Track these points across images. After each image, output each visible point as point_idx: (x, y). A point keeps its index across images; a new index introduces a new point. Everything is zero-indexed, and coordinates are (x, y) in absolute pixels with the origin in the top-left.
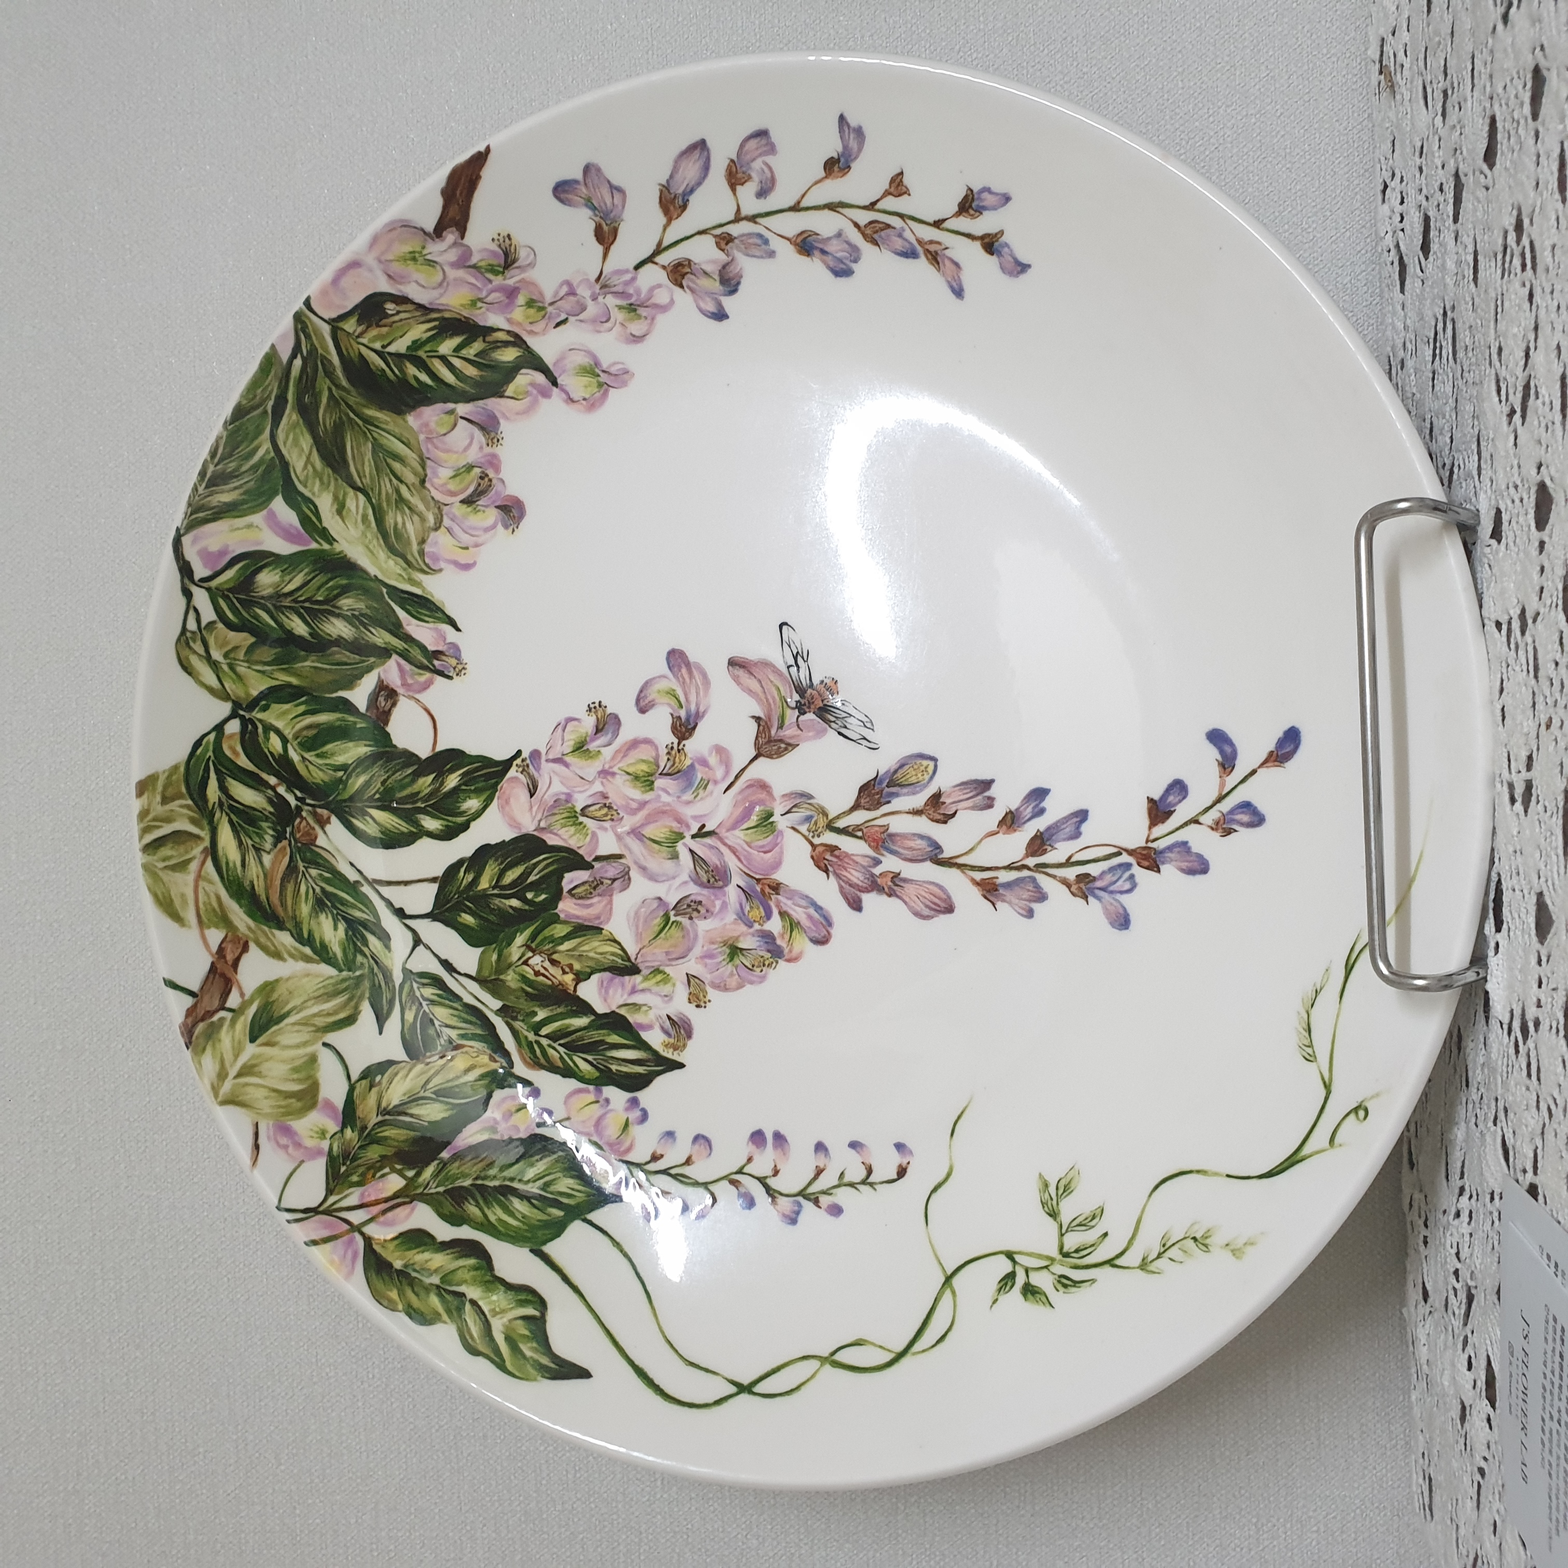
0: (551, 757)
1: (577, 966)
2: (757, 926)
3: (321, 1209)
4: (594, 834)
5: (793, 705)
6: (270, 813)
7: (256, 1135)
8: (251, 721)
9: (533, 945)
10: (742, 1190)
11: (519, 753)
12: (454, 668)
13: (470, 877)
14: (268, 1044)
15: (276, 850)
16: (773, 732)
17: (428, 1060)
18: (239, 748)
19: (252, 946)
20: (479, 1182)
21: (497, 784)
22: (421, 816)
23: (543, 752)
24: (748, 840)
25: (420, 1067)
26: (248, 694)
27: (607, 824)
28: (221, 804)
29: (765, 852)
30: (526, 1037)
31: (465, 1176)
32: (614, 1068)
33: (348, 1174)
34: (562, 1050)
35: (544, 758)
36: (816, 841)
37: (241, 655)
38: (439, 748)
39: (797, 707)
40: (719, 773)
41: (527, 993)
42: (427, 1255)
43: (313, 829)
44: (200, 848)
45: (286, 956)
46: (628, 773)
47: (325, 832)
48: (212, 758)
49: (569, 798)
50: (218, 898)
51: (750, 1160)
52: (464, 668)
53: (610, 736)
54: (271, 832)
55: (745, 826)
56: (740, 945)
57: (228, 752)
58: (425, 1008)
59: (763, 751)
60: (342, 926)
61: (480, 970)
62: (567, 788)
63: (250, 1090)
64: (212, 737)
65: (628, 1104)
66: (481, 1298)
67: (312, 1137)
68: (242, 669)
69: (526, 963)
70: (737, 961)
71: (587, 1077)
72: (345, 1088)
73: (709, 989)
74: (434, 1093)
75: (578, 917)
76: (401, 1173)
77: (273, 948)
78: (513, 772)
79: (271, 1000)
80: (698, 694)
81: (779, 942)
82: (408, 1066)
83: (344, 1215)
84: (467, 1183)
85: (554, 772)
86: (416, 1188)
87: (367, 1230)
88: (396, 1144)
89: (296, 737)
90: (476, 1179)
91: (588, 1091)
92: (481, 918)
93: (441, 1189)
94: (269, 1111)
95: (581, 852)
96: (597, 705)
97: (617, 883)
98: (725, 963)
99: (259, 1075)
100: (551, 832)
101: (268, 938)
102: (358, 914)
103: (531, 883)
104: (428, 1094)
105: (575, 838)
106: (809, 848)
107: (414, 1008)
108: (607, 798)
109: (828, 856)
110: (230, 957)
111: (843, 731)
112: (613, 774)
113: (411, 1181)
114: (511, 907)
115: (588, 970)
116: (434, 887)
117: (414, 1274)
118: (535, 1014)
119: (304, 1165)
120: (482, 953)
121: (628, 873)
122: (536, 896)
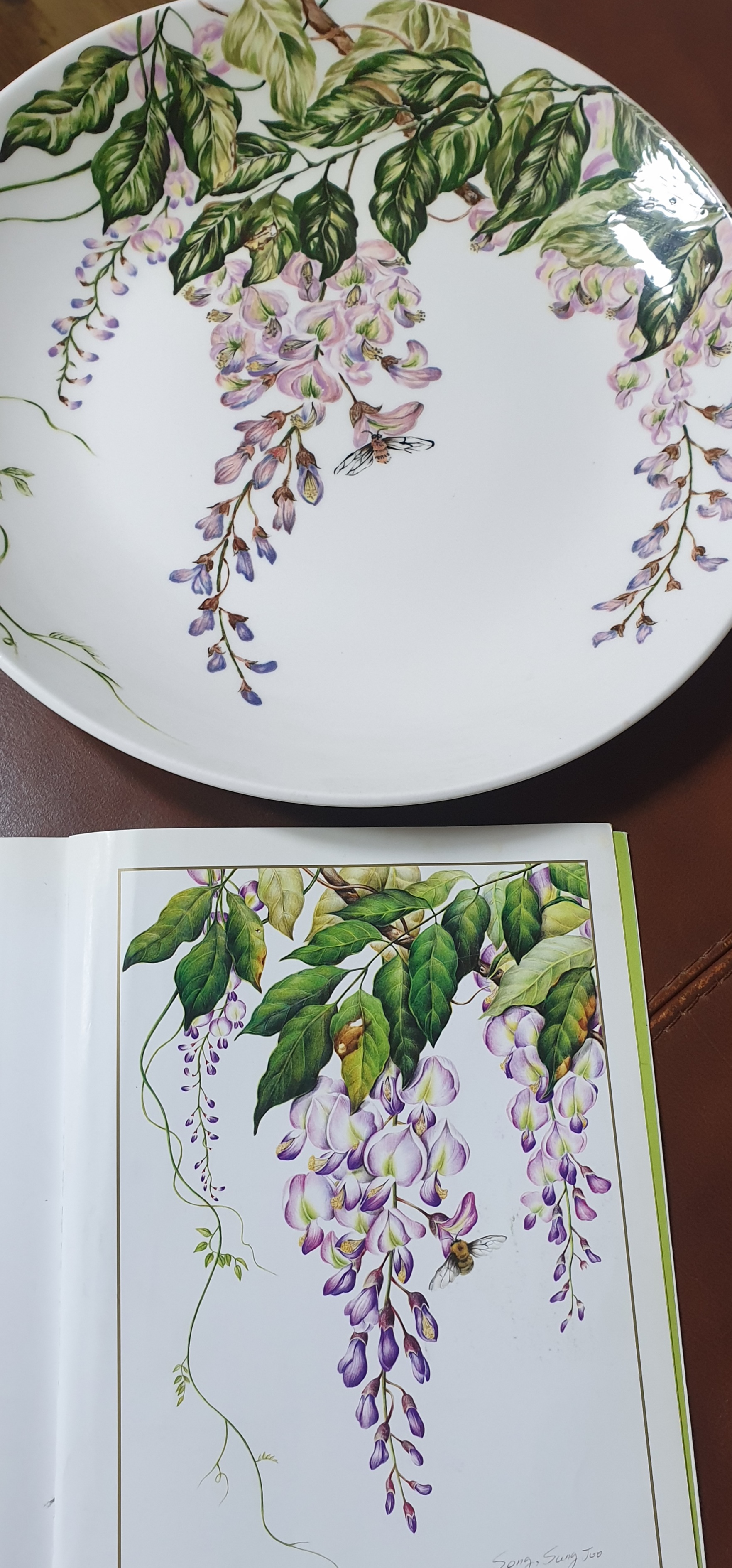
0: (400, 281)
1: (260, 252)
2: (247, 364)
3: (160, 36)
4: (341, 289)
6: (423, 100)
7: (220, 13)
8: (484, 106)
9: (283, 232)
10: (85, 303)
11: (409, 262)
12: (477, 244)
13: (341, 209)
14: (276, 43)
15: (398, 95)
16: (367, 415)
17: (233, 145)
18: (469, 92)
19: (342, 57)
20: (145, 146)
21: (395, 244)
22: (390, 194)
23: (405, 277)
24: (304, 377)
25: (230, 138)
26: (502, 109)
27: (344, 298)
28: (437, 68)
29: (292, 385)
30: (226, 209)
31: (152, 138)
32: (189, 254)
33: (177, 64)
34: (211, 227)
35: (401, 276)
36: (289, 417)
37: (528, 112)
38: (430, 219)
39: (378, 434)
40: (353, 375)
41: (254, 219)
42: (109, 93)
43: (404, 124)
44: (414, 45)
45: (329, 77)
46: (372, 321)
47: (399, 131)
48: (468, 72)
49: (370, 282)
50: (379, 45)
51: (102, 314)
52: (475, 250)
53: (401, 318)
54: (411, 95)
55: (313, 379)
56: (238, 351)
57: (469, 84)
58: (267, 155)
59: (358, 406)
60: (337, 121)
61: (280, 196)
62: (377, 283)
63: (251, 19)
64: (482, 76)
65: (162, 255)
66: (70, 116)
67: (208, 49)
68: (519, 110)
69: (274, 224)
70: (229, 345)
71: (189, 236)
72: (232, 84)
73: (217, 324)
74: (211, 140)
75: (292, 262)
76: (167, 98)
77: (336, 70)
78: (398, 255)
79: (304, 58)
80: (408, 379)
81: (232, 374)
82: (233, 131)
83: (151, 50)
84: (147, 139)
85: (389, 279)
86: (154, 104)
87: (137, 60)
88: (187, 103)
89: (466, 132)
90: (148, 146)
91: (180, 234)
92: (313, 207)
93: (148, 121)
94: (233, 27)
95: (333, 277)
96: (423, 317)
97: (305, 292)
98: (231, 338)
99: (258, 30)
100: (351, 265)
101: (343, 70)
102: (341, 134)
103: (323, 244)
104: (211, 136)
105: (343, 277)
106: (286, 412)
107: (269, 148)
108: (362, 303)
109: (276, 421)
110: (339, 39)
111: (353, 457)
112: (375, 312)
113: (159, 103)
114: (313, 227)
115: (256, 258)
116: (342, 186)
117: (99, 79)
118: (240, 219)
119: (191, 36)
120: (290, 202)
121: (309, 300)
122: (314, 243)
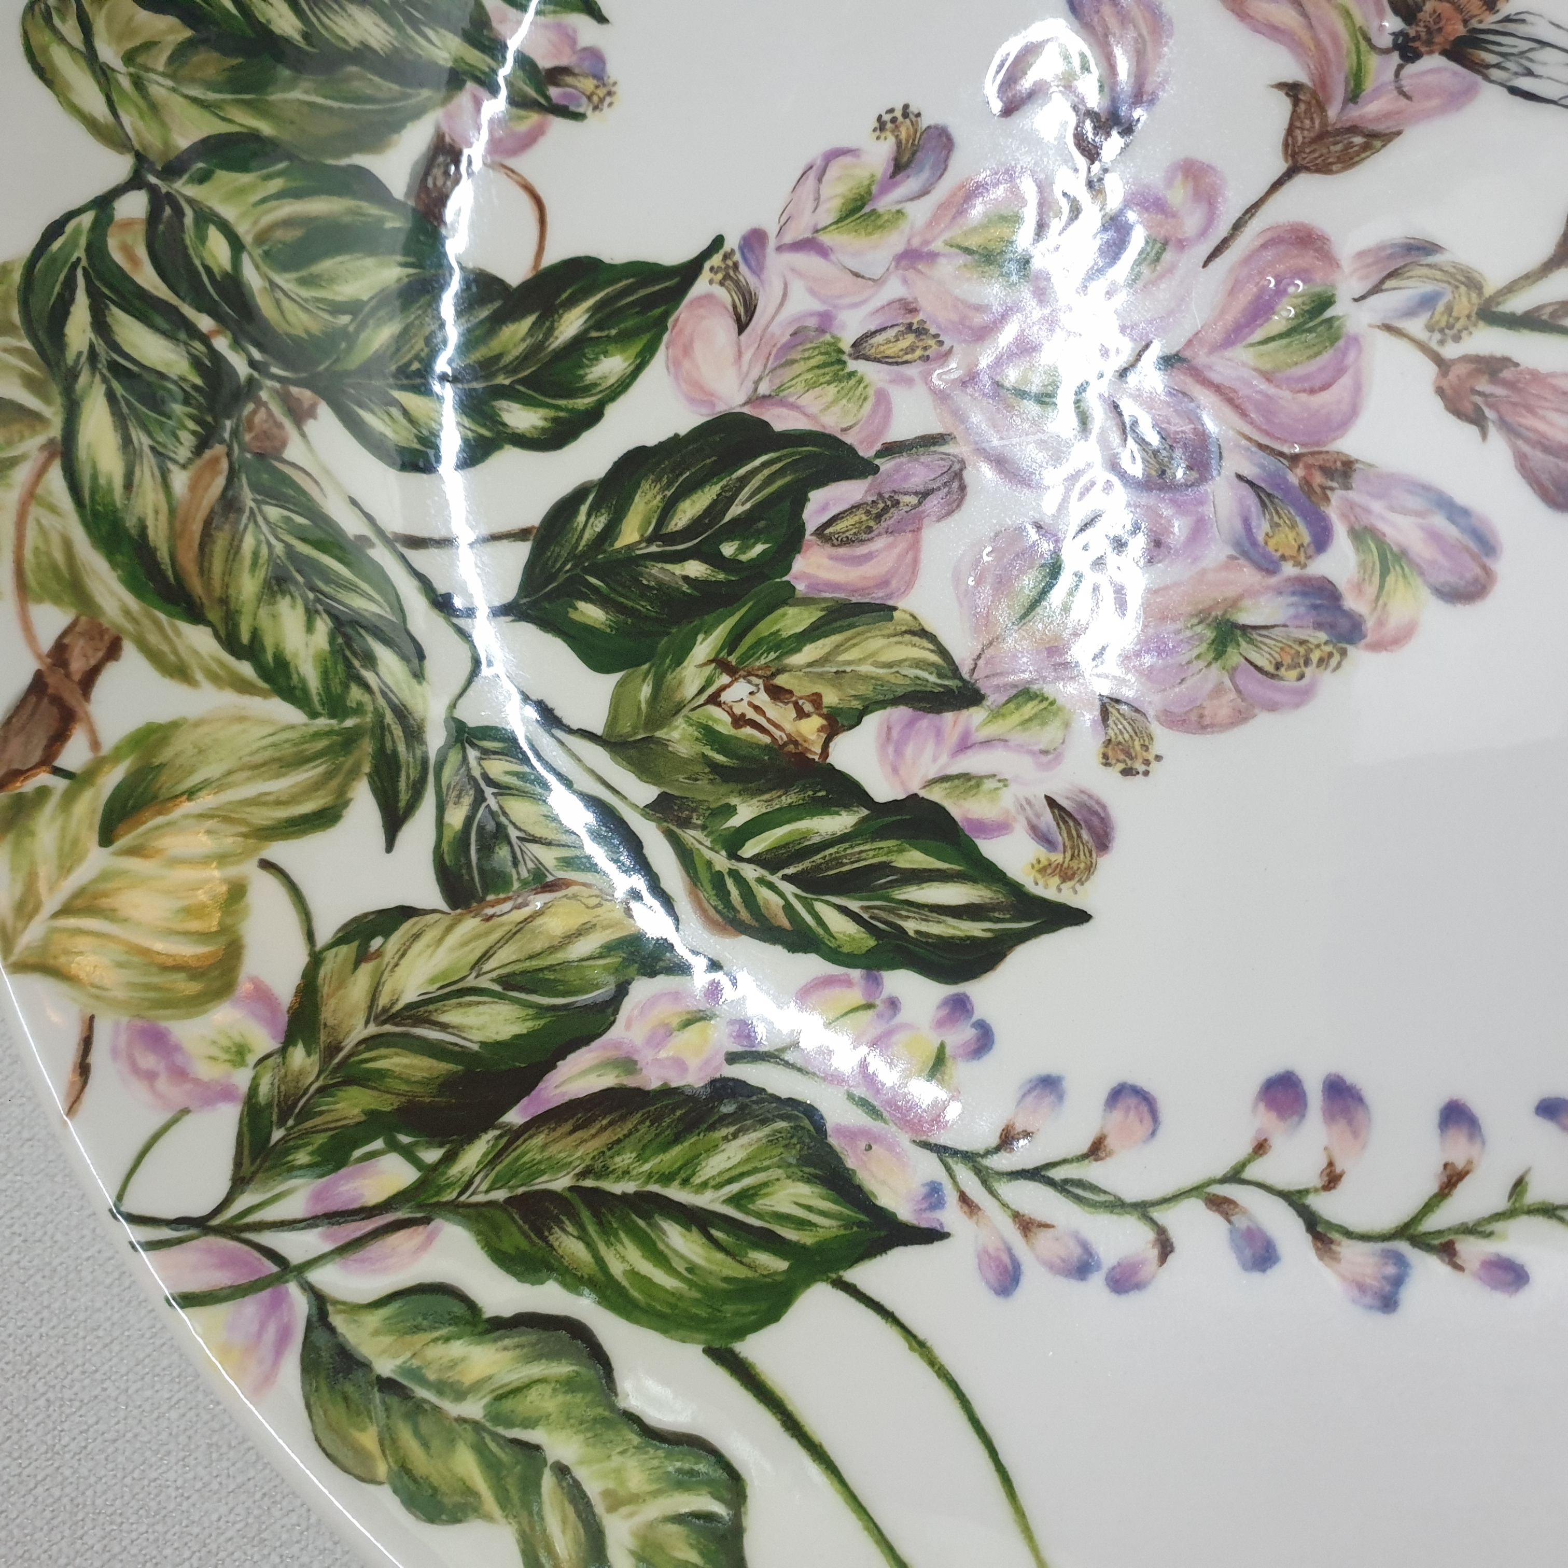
0: (788, 238)
1: (831, 698)
2: (1289, 570)
3: (215, 1222)
4: (882, 398)
5: (1385, 41)
6: (195, 387)
7: (87, 1043)
8: (171, 199)
9: (733, 659)
10: (1241, 1222)
11: (718, 242)
12: (589, 98)
13: (599, 523)
14: (135, 851)
15: (199, 462)
16: (1332, 113)
17: (490, 911)
18: (142, 252)
19: (129, 649)
20: (589, 1183)
21: (666, 315)
22: (502, 404)
23: (772, 230)
24: (1267, 366)
25: (470, 924)
26: (166, 143)
27: (912, 371)
28: (93, 355)
29: (1312, 391)
30: (709, 864)
31: (557, 1167)
32: (911, 926)
33: (286, 1147)
34: (789, 889)
35: (772, 243)
36: (1451, 351)
37: (160, 61)
38: (551, 258)
39: (1396, 46)
40: (1191, 223)
41: (715, 767)
42: (457, 1348)
43: (280, 426)
44: (40, 439)
45: (199, 676)
46: (967, 251)
47: (303, 435)
48: (84, 262)
49: (825, 321)
50: (68, 546)
51: (1261, 1148)
52: (609, 93)
53: (926, 174)
54: (191, 425)
55: (1259, 335)
56: (1245, 618)
57: (118, 257)
58: (492, 802)
59: (1305, 159)
60: (323, 626)
61: (613, 719)
62: (824, 302)
63: (82, 943)
64: (87, 219)
65: (944, 1012)
66: (581, 1462)
67: (213, 1058)
68: (159, 88)
69: (714, 700)
70: (1233, 657)
71: (846, 950)
72: (300, 959)
73: (1156, 728)
74: (499, 980)
75: (836, 587)
76: (408, 1154)
77: (172, 658)
78: (702, 286)
79: (156, 761)
81: (1351, 603)
82: (447, 921)
83: (267, 1239)
84: (561, 1183)
85: (793, 270)
86: (440, 1190)
87: (316, 1277)
88: (404, 1087)
89: (260, 239)
90: (583, 1175)
91: (848, 983)
92: (620, 609)
93: (500, 1195)
94: (120, 994)
95: (848, 439)
96: (898, 114)
97: (933, 504)
98: (1201, 664)
99: (110, 914)
100: (783, 403)
101: (165, 637)
102: (358, 603)
103: (734, 521)
104: (485, 983)
105: (836, 409)
106: (1430, 370)
107: (467, 800)
108: (913, 311)
109: (1483, 385)
110: (78, 665)
111: (1525, 83)
112: (932, 257)
113: (430, 1175)
114: (686, 578)
115: (857, 705)
116: (522, 551)
117: (422, 1393)
118: (730, 810)
119: (187, 1120)
120: (620, 684)
121: (958, 475)
122: (742, 549)
